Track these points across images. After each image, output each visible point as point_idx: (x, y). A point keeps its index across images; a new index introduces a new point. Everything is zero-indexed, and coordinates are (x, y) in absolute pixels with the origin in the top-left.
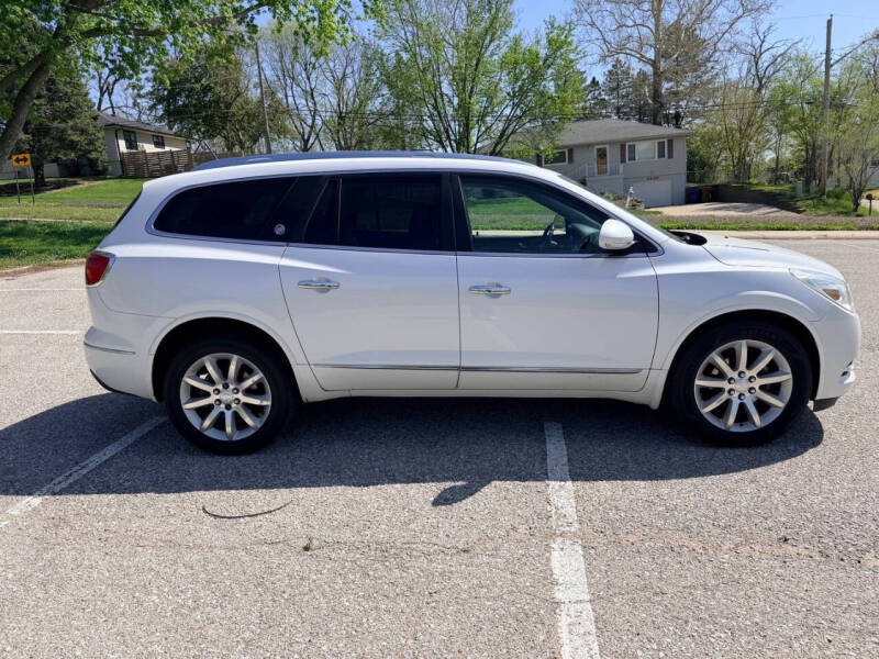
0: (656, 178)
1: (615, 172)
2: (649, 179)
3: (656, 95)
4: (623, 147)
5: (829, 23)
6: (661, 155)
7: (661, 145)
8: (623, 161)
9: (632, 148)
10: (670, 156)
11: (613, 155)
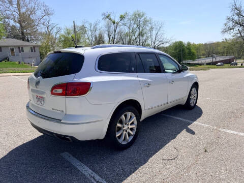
0: (31, 58)
1: (18, 55)
2: (29, 58)
3: (23, 33)
4: (19, 48)
5: (74, 22)
6: (32, 51)
7: (31, 48)
8: (20, 52)
9: (22, 48)
10: (35, 51)
11: (16, 50)
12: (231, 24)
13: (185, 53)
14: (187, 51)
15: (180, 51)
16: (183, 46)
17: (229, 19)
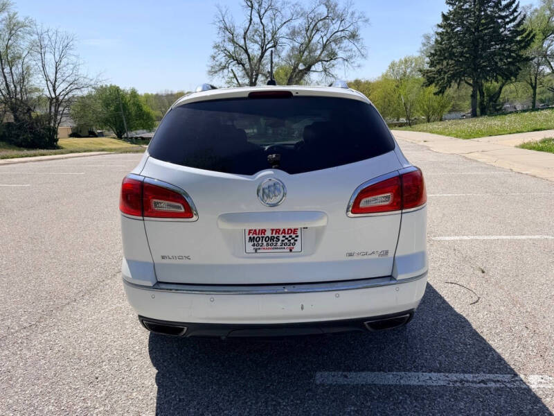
12: (222, 58)
13: (130, 114)
14: (133, 110)
15: (117, 109)
16: (123, 97)
17: (217, 47)
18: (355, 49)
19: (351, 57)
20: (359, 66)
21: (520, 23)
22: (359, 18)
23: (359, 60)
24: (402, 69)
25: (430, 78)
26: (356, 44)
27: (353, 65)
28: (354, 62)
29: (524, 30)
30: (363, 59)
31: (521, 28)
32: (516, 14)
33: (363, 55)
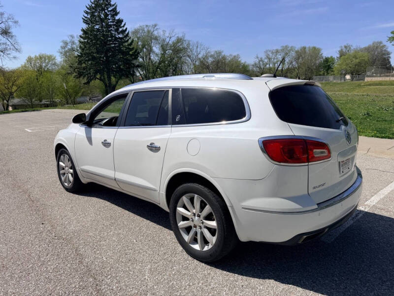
18: (9, 43)
19: (6, 49)
20: (15, 58)
21: (131, 44)
22: (9, 19)
23: (14, 53)
24: (38, 63)
25: (81, 72)
26: (9, 39)
27: (9, 56)
28: (9, 54)
29: (133, 48)
30: (18, 52)
31: (131, 47)
32: (128, 38)
33: (17, 49)
